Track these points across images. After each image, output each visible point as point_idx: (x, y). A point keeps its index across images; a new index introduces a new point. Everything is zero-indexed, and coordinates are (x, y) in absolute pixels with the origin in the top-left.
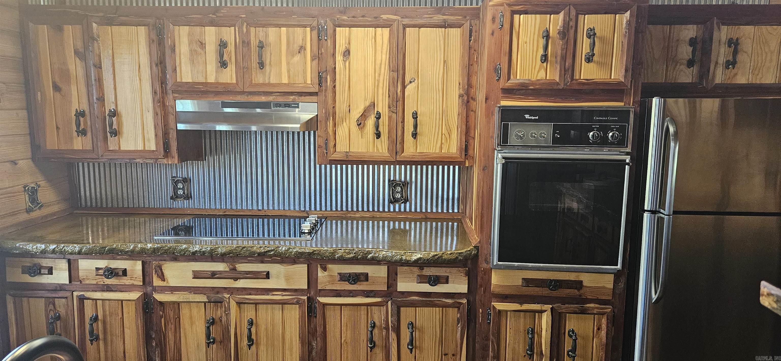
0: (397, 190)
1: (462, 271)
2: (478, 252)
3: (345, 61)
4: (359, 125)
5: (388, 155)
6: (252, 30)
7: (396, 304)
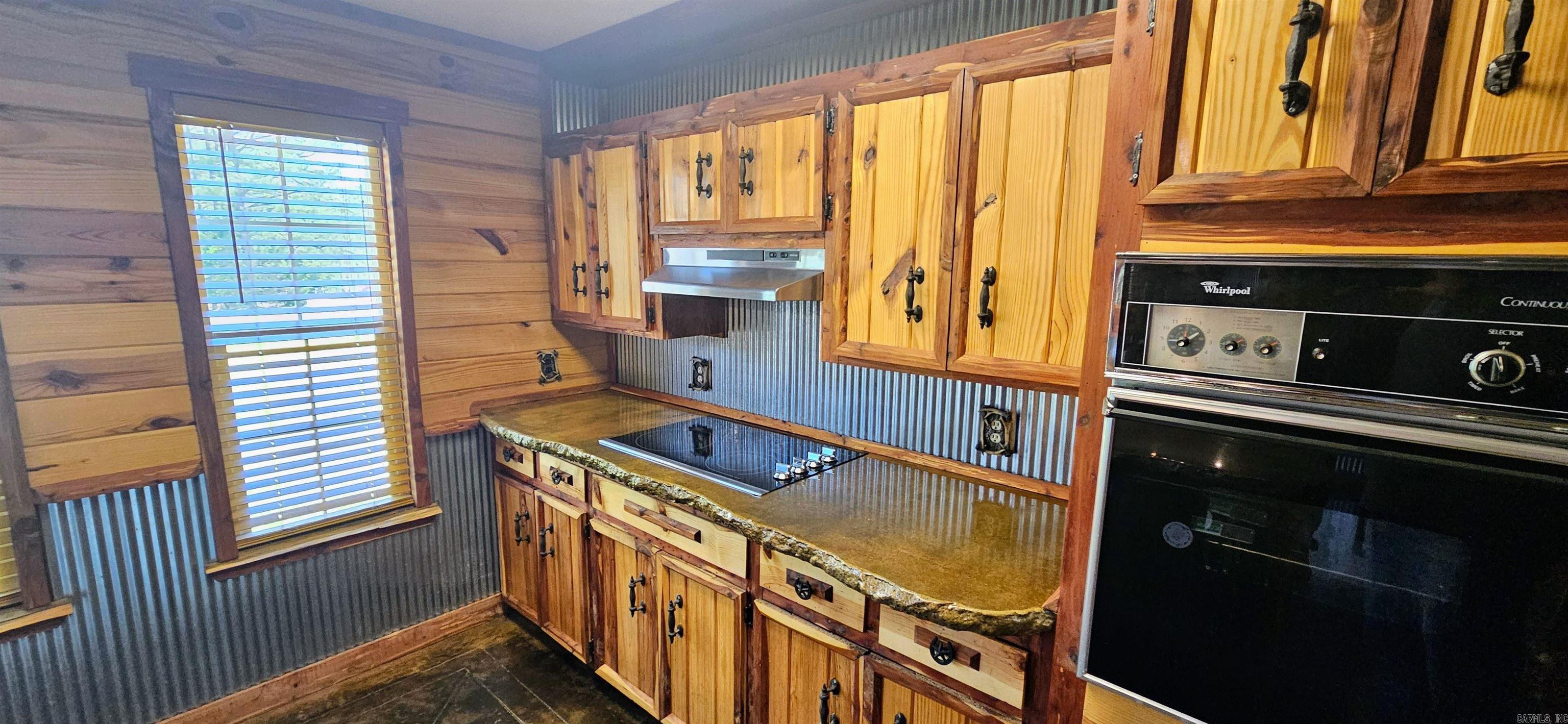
0: (993, 427)
1: (1012, 656)
2: (1054, 625)
3: (867, 170)
4: (886, 293)
5: (932, 356)
6: (741, 129)
7: (874, 669)
